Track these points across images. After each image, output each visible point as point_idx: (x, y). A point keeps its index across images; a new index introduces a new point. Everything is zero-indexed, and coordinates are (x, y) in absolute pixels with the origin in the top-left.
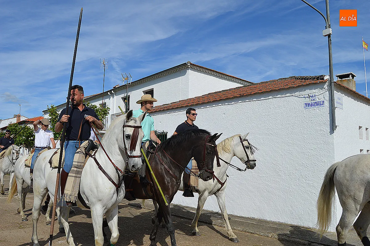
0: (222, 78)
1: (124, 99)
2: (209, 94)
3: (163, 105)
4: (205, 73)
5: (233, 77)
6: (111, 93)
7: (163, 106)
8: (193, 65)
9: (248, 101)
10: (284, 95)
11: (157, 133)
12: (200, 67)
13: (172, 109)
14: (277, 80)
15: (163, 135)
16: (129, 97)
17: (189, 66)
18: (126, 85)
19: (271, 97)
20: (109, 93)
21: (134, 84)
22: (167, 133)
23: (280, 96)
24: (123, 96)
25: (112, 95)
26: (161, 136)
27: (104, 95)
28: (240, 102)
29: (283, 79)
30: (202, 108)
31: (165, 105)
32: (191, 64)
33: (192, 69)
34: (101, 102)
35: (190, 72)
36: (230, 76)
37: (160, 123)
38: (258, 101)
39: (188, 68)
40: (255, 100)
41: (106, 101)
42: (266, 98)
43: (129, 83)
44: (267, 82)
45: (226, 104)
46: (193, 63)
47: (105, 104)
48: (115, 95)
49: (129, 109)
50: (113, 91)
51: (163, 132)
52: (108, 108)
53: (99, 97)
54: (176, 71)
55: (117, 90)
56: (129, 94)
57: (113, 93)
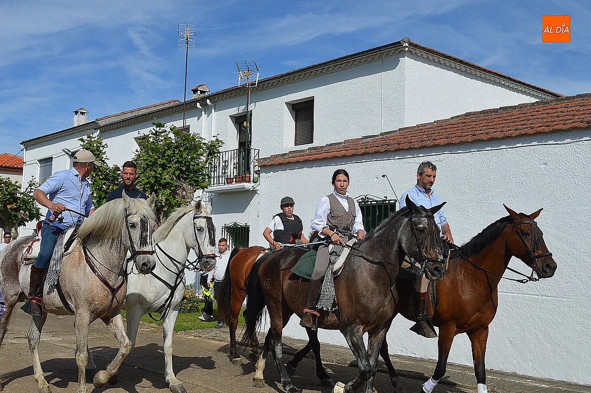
1: (237, 119)
2: (468, 114)
6: (204, 105)
7: (364, 140)
8: (416, 45)
11: (368, 201)
15: (386, 207)
16: (250, 115)
17: (407, 49)
18: (245, 87)
20: (198, 104)
21: (264, 85)
22: (395, 203)
24: (234, 111)
25: (207, 109)
26: (380, 207)
27: (186, 108)
32: (411, 44)
33: (412, 55)
34: (179, 124)
35: (406, 62)
37: (376, 179)
39: (402, 53)
41: (191, 122)
43: (254, 84)
45: (550, 142)
46: (415, 42)
47: (187, 129)
48: (213, 110)
49: (250, 141)
50: (208, 101)
51: (385, 200)
52: (217, 140)
53: (172, 112)
54: (373, 58)
55: (220, 99)
56: (251, 107)
57: (210, 106)
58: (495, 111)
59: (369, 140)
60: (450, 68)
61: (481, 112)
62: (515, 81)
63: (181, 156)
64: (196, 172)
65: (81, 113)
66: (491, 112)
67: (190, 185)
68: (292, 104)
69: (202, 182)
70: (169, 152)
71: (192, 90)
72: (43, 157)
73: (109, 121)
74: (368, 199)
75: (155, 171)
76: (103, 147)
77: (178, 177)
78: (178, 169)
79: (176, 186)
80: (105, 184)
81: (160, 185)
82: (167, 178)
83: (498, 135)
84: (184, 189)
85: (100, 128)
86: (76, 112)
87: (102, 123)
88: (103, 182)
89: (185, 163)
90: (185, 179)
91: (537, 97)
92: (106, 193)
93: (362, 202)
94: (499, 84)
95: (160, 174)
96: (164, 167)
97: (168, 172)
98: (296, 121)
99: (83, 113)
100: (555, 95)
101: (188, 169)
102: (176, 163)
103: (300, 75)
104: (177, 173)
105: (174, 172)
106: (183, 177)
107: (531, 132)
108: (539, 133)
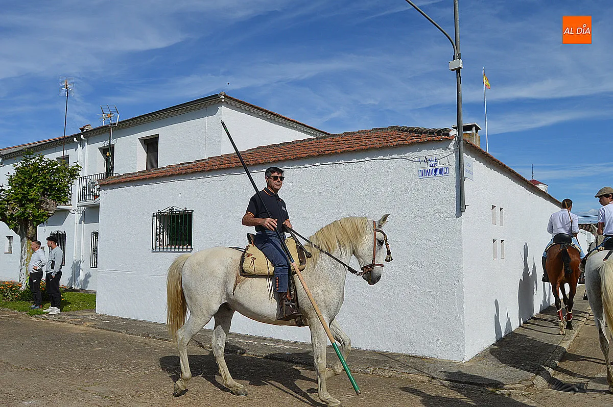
0: (275, 122)
1: (104, 151)
2: (258, 148)
3: (181, 164)
4: (249, 113)
6: (79, 139)
7: (181, 166)
8: (230, 98)
9: (331, 163)
10: (388, 157)
11: (174, 211)
12: (241, 102)
13: (202, 171)
14: (370, 131)
15: (186, 215)
16: (113, 148)
17: (223, 100)
18: (108, 126)
19: (367, 159)
20: (75, 139)
21: (123, 125)
22: (192, 212)
23: (382, 157)
24: (102, 144)
25: (81, 142)
26: (182, 216)
27: (66, 142)
28: (317, 164)
29: (380, 129)
30: (254, 171)
31: (184, 164)
32: (225, 96)
33: (227, 105)
34: (59, 154)
35: (223, 110)
36: (288, 120)
37: (180, 195)
38: (348, 164)
39: (220, 103)
40: (343, 161)
41: (70, 152)
42: (361, 160)
43: (115, 124)
44: (354, 134)
45: (295, 166)
46: (229, 96)
47: (66, 158)
48: (86, 143)
49: (113, 168)
50: (82, 136)
51: (186, 211)
52: (77, 165)
53: (56, 145)
54: (201, 106)
56: (113, 142)
57: (83, 140)
58: (277, 145)
60: (257, 116)
61: (267, 147)
62: (308, 127)
63: (45, 178)
64: (59, 190)
67: (53, 200)
68: (145, 140)
69: (64, 198)
71: (80, 129)
73: (9, 151)
74: (173, 209)
75: (23, 189)
77: (43, 194)
78: (42, 187)
79: (41, 201)
81: (27, 200)
82: (33, 194)
84: (47, 204)
89: (48, 183)
90: (49, 195)
93: (170, 212)
94: (296, 129)
95: (27, 191)
96: (30, 185)
97: (34, 190)
98: (147, 153)
101: (51, 187)
102: (41, 183)
103: (149, 118)
104: (42, 190)
105: (39, 190)
106: (47, 194)
107: (282, 159)
108: (288, 159)
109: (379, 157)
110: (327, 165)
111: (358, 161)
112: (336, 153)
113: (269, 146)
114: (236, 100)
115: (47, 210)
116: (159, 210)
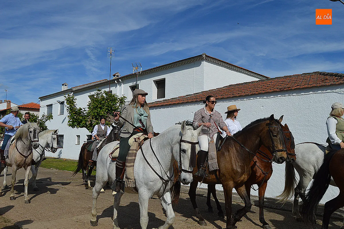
1: (132, 88)
2: (230, 86)
5: (241, 68)
6: (118, 81)
7: (187, 97)
9: (288, 95)
10: (325, 92)
11: (188, 123)
14: (301, 75)
16: (138, 86)
17: (204, 58)
18: (136, 74)
19: (311, 93)
20: (116, 81)
21: (144, 73)
24: (131, 84)
25: (119, 83)
27: (111, 83)
29: (307, 74)
30: (238, 100)
31: (188, 95)
32: (206, 56)
33: (207, 60)
34: (107, 90)
35: (204, 63)
37: (192, 113)
38: (298, 96)
39: (203, 60)
40: (295, 94)
41: (112, 89)
42: (307, 93)
43: (140, 73)
45: (265, 97)
46: (208, 55)
47: (111, 92)
48: (122, 84)
50: (120, 80)
52: (124, 96)
53: (104, 85)
54: (190, 62)
55: (125, 79)
56: (138, 82)
57: (121, 82)
58: (242, 84)
59: (189, 96)
60: (222, 66)
61: (236, 85)
63: (108, 104)
65: (65, 85)
66: (240, 85)
67: (112, 116)
68: (156, 81)
70: (103, 102)
71: (113, 75)
72: (48, 104)
73: (77, 89)
74: (188, 121)
75: (97, 110)
76: (75, 99)
77: (107, 113)
78: (107, 109)
79: (106, 117)
80: (75, 116)
81: (99, 116)
82: (102, 113)
83: (243, 94)
84: (110, 118)
85: (73, 91)
86: (63, 85)
87: (74, 89)
88: (75, 115)
89: (110, 107)
90: (110, 113)
91: (259, 78)
92: (76, 119)
95: (99, 111)
96: (101, 108)
97: (103, 110)
98: (158, 88)
99: (66, 85)
100: (266, 77)
101: (111, 109)
102: (106, 107)
103: (159, 69)
104: (107, 111)
105: (105, 110)
106: (109, 112)
107: (257, 93)
108: (260, 93)
109: (319, 92)
110: (285, 96)
111: (305, 94)
112: (291, 89)
113: (237, 84)
114: (212, 57)
115: (109, 121)
116: (179, 122)
